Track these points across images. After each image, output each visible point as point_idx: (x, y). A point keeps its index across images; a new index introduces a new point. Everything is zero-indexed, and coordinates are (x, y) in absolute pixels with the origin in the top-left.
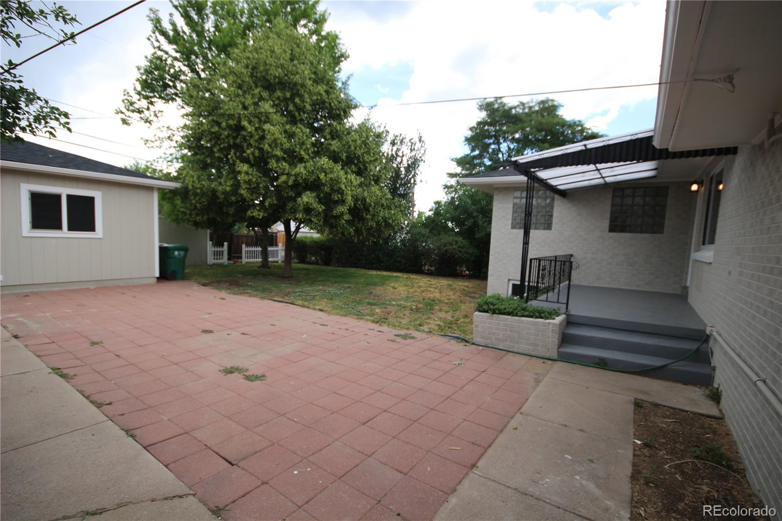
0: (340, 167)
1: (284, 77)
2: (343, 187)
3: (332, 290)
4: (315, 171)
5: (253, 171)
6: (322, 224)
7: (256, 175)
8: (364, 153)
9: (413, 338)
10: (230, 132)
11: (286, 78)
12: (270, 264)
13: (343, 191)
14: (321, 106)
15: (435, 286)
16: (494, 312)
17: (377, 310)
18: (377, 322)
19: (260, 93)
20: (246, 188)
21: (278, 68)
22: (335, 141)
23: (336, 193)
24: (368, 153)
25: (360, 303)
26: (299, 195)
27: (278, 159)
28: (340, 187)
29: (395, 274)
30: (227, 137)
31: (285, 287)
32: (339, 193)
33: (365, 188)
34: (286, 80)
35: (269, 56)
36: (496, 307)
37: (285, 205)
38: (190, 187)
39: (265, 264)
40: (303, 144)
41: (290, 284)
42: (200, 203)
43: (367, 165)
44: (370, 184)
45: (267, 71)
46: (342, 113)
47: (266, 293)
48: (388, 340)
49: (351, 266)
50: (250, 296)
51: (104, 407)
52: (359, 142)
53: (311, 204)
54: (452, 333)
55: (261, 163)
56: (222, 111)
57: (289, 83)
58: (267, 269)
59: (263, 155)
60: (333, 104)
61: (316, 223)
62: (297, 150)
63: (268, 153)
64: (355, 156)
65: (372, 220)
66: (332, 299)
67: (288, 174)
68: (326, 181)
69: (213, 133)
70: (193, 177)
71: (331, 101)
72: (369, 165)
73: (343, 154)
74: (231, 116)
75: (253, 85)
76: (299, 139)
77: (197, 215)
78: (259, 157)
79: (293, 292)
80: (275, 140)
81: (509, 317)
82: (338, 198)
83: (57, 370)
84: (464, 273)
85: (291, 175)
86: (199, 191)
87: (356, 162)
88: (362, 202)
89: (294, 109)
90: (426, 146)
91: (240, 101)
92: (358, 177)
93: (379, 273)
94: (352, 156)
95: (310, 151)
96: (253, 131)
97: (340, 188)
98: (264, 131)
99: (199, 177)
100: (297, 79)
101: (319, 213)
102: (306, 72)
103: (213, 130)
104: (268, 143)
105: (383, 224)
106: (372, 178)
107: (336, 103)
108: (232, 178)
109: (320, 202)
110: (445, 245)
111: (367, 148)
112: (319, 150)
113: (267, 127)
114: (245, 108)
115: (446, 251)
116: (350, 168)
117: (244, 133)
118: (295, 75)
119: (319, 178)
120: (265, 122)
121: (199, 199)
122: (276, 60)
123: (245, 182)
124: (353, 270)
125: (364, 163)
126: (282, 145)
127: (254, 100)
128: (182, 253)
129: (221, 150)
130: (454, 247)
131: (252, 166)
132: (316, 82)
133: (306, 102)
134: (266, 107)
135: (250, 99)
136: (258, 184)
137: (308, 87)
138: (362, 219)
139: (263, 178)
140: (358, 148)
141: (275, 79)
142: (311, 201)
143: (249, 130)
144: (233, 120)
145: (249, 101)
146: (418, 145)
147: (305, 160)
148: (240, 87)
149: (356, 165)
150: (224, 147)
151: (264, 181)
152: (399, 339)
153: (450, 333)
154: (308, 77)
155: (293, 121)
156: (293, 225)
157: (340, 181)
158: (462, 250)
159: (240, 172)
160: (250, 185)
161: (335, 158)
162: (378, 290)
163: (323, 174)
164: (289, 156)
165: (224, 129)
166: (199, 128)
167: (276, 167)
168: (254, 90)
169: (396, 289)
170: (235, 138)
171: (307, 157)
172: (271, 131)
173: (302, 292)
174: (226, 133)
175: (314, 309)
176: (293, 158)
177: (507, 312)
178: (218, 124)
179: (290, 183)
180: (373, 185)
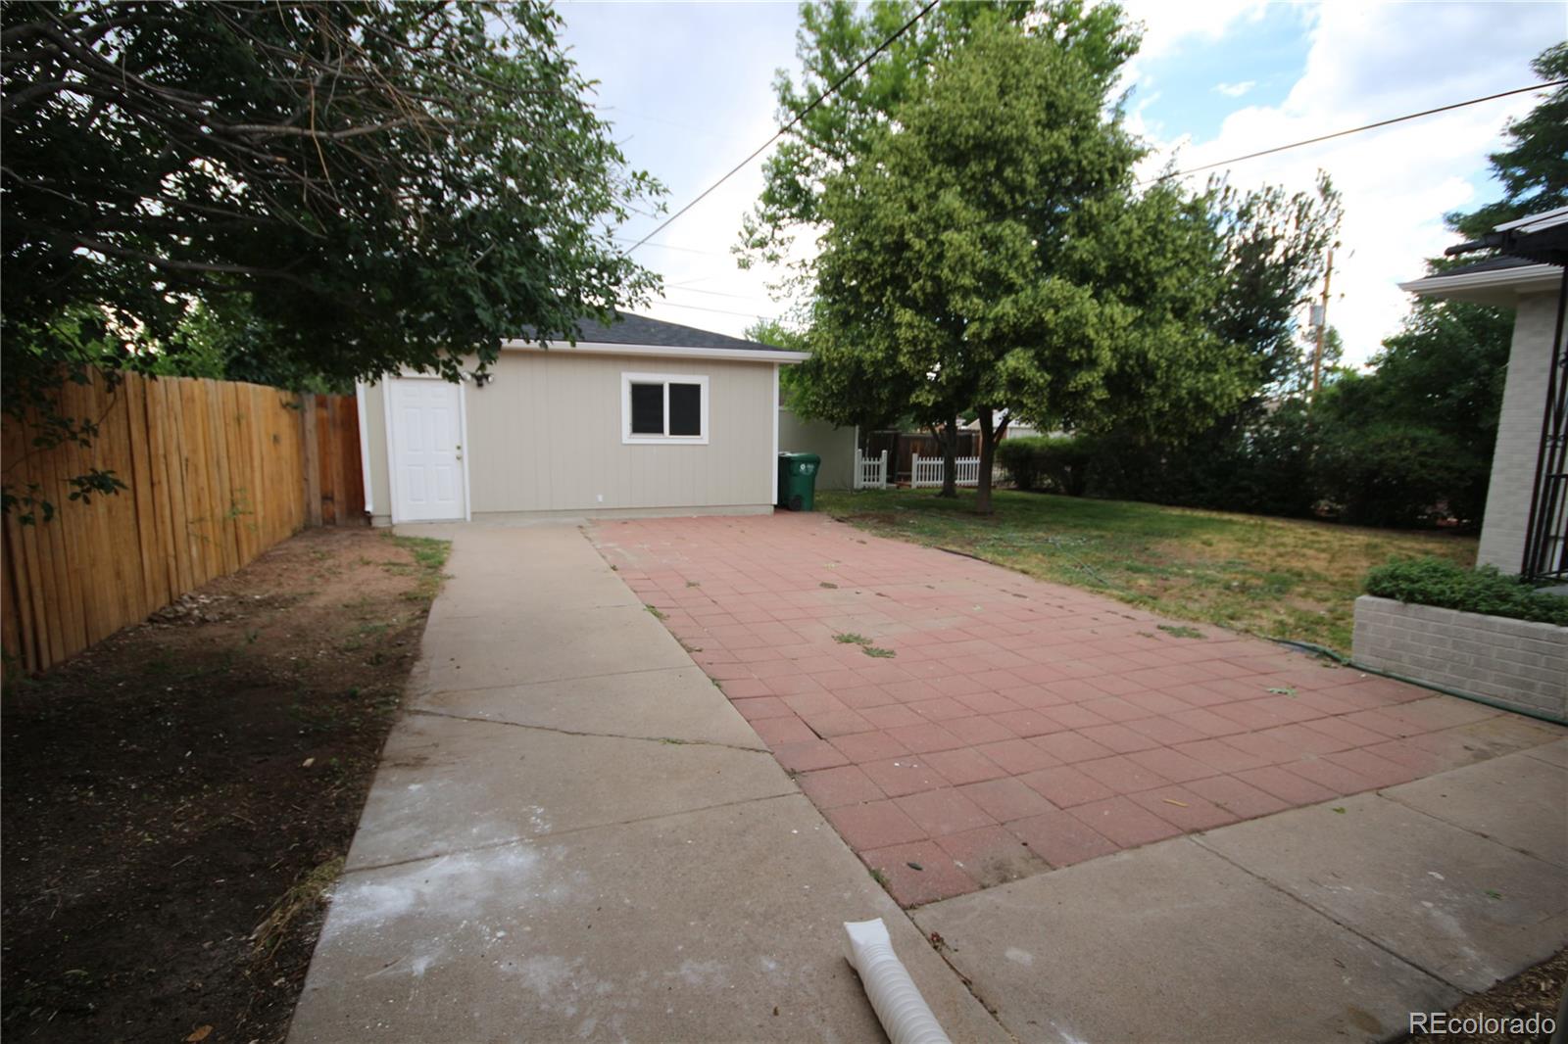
0: (1090, 292)
1: (985, 133)
2: (1091, 333)
3: (1061, 539)
4: (1035, 307)
5: (921, 321)
6: (1044, 410)
7: (925, 326)
8: (1150, 253)
9: (1198, 636)
10: (887, 257)
11: (989, 134)
12: (958, 491)
13: (1092, 341)
14: (1059, 171)
15: (1324, 546)
17: (1141, 582)
18: (1130, 602)
19: (940, 174)
20: (908, 352)
21: (976, 118)
22: (1085, 240)
23: (1077, 347)
24: (1161, 252)
25: (1110, 566)
26: (1000, 356)
27: (966, 293)
28: (1084, 333)
29: (1226, 516)
30: (881, 266)
31: (973, 530)
32: (1083, 346)
33: (1148, 330)
34: (990, 138)
35: (959, 100)
37: (977, 377)
38: (824, 358)
39: (949, 489)
40: (1015, 256)
41: (984, 525)
42: (838, 383)
43: (1157, 280)
44: (1162, 318)
45: (953, 131)
46: (1107, 176)
47: (935, 538)
48: (1139, 633)
50: (907, 541)
51: (694, 653)
52: (1137, 233)
53: (1023, 372)
54: (1310, 641)
55: (934, 304)
56: (874, 222)
57: (996, 142)
58: (952, 500)
59: (940, 289)
60: (1085, 163)
61: (1031, 409)
62: (1002, 270)
63: (949, 283)
64: (1128, 265)
65: (1163, 396)
66: (1053, 555)
67: (983, 320)
68: (1056, 325)
69: (859, 262)
70: (828, 341)
71: (1081, 157)
72: (1162, 278)
73: (1099, 264)
74: (888, 230)
75: (929, 163)
76: (1007, 249)
77: (834, 405)
78: (932, 294)
79: (984, 539)
80: (962, 257)
82: (1081, 356)
83: (651, 608)
84: (1439, 522)
85: (989, 320)
86: (836, 364)
87: (1129, 275)
88: (1137, 359)
89: (1003, 190)
90: (1341, 207)
91: (905, 197)
92: (1129, 309)
93: (1188, 512)
94: (1121, 265)
95: (1028, 269)
96: (924, 249)
97: (1085, 337)
98: (943, 243)
99: (837, 338)
100: (1009, 130)
101: (1040, 388)
102: (1027, 113)
103: (860, 258)
104: (949, 266)
105: (1191, 405)
106: (1169, 306)
107: (1093, 157)
108: (888, 336)
109: (1043, 366)
110: (1379, 448)
111: (1160, 242)
112: (1049, 260)
113: (945, 236)
114: (913, 208)
116: (1115, 292)
117: (908, 254)
118: (1007, 124)
119: (1042, 319)
120: (946, 228)
121: (836, 378)
122: (971, 105)
123: (907, 341)
124: (1125, 505)
125: (1149, 277)
126: (974, 264)
127: (930, 191)
128: (811, 467)
129: (871, 290)
131: (919, 311)
132: (1051, 125)
133: (1028, 172)
134: (950, 199)
135: (921, 190)
136: (929, 343)
137: (1032, 139)
138: (1137, 396)
139: (938, 332)
140: (1135, 246)
141: (967, 142)
142: (1024, 365)
143: (917, 248)
144: (892, 234)
145: (920, 193)
146: (1318, 206)
147: (1017, 287)
148: (905, 172)
149: (1128, 282)
150: (876, 284)
151: (939, 336)
152: (1164, 635)
153: (1306, 640)
154: (1031, 121)
155: (999, 212)
156: (997, 419)
157: (1084, 321)
159: (899, 325)
160: (915, 345)
161: (1081, 274)
162: (1163, 547)
163: (1052, 311)
164: (987, 284)
165: (879, 252)
166: (839, 259)
167: (961, 309)
168: (929, 172)
169: (1210, 545)
170: (895, 265)
171: (1020, 281)
172: (954, 242)
173: (1001, 539)
174: (880, 259)
175: (1012, 569)
176: (994, 285)
178: (868, 245)
179: (985, 335)
180: (1169, 322)
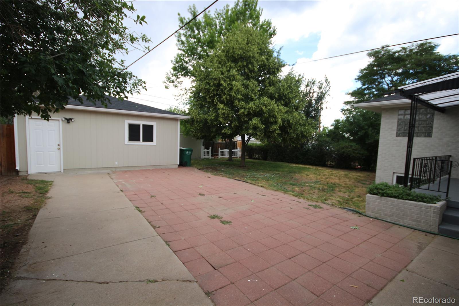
0: (275, 102)
1: (243, 54)
2: (276, 114)
3: (268, 175)
4: (260, 106)
5: (226, 108)
6: (263, 136)
7: (227, 110)
8: (289, 93)
9: (321, 208)
10: (215, 88)
11: (244, 54)
12: (233, 159)
13: (276, 116)
14: (264, 68)
15: (335, 175)
16: (383, 195)
17: (296, 189)
18: (297, 196)
19: (230, 65)
20: (222, 117)
21: (240, 49)
22: (272, 87)
23: (272, 117)
24: (292, 92)
25: (285, 183)
26: (251, 119)
27: (239, 100)
28: (274, 114)
29: (307, 167)
30: (213, 90)
31: (241, 172)
32: (274, 117)
33: (289, 114)
34: (244, 56)
35: (235, 44)
36: (384, 191)
37: (242, 125)
38: (195, 118)
39: (230, 159)
40: (253, 90)
41: (244, 170)
42: (199, 126)
43: (291, 100)
44: (292, 111)
45: (234, 52)
46: (276, 70)
47: (231, 175)
48: (304, 208)
49: (279, 161)
50: (223, 177)
51: (157, 229)
52: (286, 86)
53: (257, 125)
54: (349, 207)
55: (230, 103)
56: (211, 77)
57: (246, 57)
58: (232, 162)
59: (231, 98)
60: (270, 66)
61: (259, 136)
62: (250, 94)
63: (234, 97)
64: (283, 95)
65: (294, 133)
66: (268, 180)
67: (245, 108)
68: (266, 111)
69: (206, 89)
70: (196, 113)
71: (269, 64)
72: (292, 99)
73: (276, 95)
74: (215, 79)
75: (227, 61)
76: (251, 88)
77: (198, 132)
78: (229, 100)
79: (246, 175)
80: (238, 89)
81: (396, 199)
82: (273, 121)
83: (137, 208)
84: (356, 167)
85: (246, 108)
86: (199, 120)
87: (284, 98)
88: (287, 122)
89: (248, 71)
90: (330, 85)
91: (220, 70)
92: (285, 108)
93: (297, 165)
94: (282, 95)
95: (257, 94)
96: (227, 86)
97: (274, 115)
98: (232, 85)
99: (199, 112)
100: (250, 54)
101: (262, 130)
102: (255, 50)
103: (206, 87)
104: (234, 92)
105: (300, 135)
106: (293, 107)
107: (272, 65)
108: (215, 112)
109: (262, 123)
111: (291, 90)
112: (263, 93)
113: (234, 82)
114: (222, 74)
115: (344, 152)
116: (280, 102)
117: (222, 87)
118: (249, 52)
119: (262, 109)
120: (233, 80)
121: (199, 124)
122: (239, 46)
123: (222, 114)
124: (280, 163)
125: (289, 99)
126: (241, 92)
127: (227, 69)
128: (190, 152)
129: (210, 97)
130: (350, 149)
131: (225, 105)
132: (261, 54)
133: (255, 67)
134: (234, 72)
135: (225, 69)
136: (228, 114)
137: (256, 57)
138: (287, 133)
139: (231, 111)
140: (285, 90)
141: (238, 56)
142: (257, 122)
143: (224, 86)
144: (217, 81)
145: (224, 70)
146: (325, 85)
147: (254, 99)
148: (220, 63)
149: (284, 100)
150: (211, 96)
151: (231, 113)
152: (311, 208)
153: (348, 207)
154: (256, 52)
155: (248, 78)
156: (246, 137)
157: (274, 110)
158: (355, 152)
159: (219, 109)
160: (224, 115)
161: (271, 97)
162: (297, 176)
163: (265, 107)
164: (245, 98)
165: (211, 86)
166: (200, 87)
167: (238, 105)
168: (227, 64)
169: (308, 176)
170: (217, 90)
171: (255, 98)
172: (236, 84)
173: (251, 175)
174: (213, 88)
175: (258, 186)
176: (247, 99)
177: (394, 196)
178: (209, 84)
179: (246, 113)
180: (294, 112)
